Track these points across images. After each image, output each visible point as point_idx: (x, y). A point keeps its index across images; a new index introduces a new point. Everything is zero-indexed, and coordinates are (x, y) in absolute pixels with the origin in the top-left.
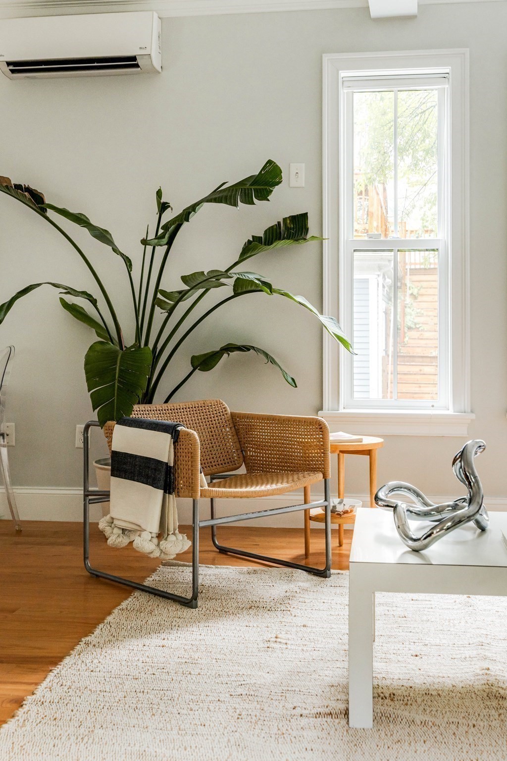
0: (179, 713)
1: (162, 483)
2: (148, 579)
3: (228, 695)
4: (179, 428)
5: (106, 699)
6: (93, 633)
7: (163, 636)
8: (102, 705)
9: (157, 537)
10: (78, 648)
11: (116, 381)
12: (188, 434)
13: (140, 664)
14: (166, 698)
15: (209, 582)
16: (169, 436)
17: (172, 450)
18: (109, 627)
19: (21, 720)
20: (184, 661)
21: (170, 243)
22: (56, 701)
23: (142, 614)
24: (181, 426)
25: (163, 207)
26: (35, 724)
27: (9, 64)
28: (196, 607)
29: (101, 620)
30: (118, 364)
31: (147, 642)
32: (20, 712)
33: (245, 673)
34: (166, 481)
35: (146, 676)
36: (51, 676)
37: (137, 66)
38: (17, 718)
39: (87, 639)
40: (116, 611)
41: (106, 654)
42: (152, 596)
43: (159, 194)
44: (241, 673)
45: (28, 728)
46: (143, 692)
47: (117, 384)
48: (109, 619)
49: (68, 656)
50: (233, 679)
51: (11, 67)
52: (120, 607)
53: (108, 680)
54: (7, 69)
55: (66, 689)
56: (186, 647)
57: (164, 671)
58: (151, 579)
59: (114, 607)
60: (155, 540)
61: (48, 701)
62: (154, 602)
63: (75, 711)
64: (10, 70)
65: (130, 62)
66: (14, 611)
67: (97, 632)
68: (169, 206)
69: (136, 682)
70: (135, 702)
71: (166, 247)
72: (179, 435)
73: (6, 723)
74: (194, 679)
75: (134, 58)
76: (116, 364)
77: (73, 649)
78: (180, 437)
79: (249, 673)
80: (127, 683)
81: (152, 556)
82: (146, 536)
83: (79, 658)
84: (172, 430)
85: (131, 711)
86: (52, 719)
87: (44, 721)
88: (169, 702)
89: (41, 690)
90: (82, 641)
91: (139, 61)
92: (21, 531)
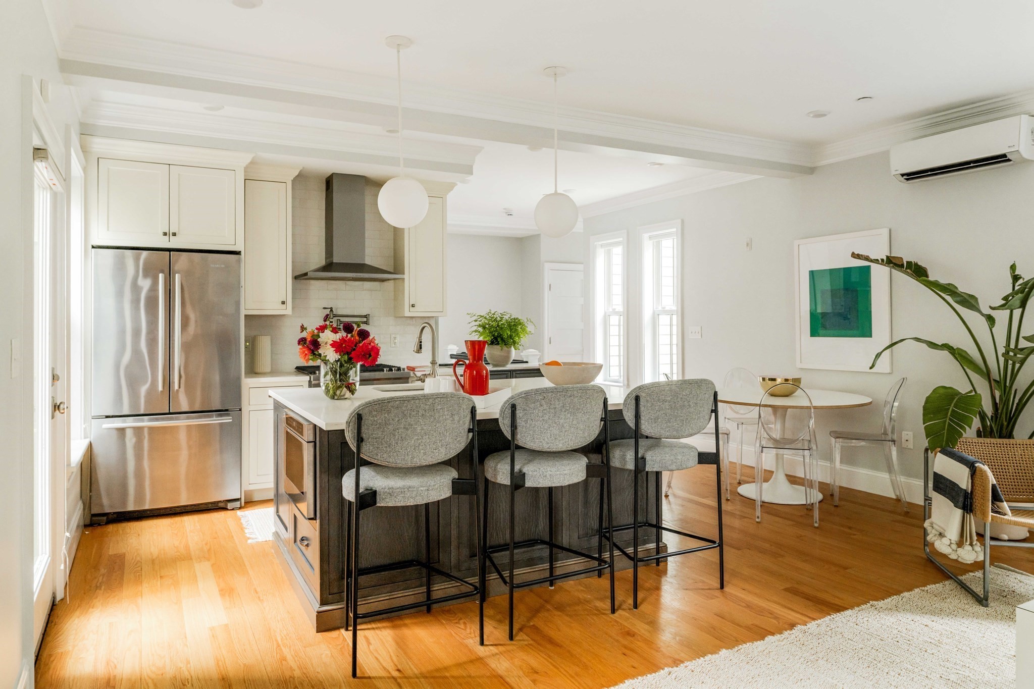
0: (887, 673)
1: (961, 504)
2: (970, 574)
3: (938, 676)
4: (977, 465)
5: (848, 645)
6: (884, 600)
7: (933, 618)
8: (841, 647)
9: (957, 544)
10: (863, 607)
11: (948, 418)
12: (981, 470)
13: (895, 632)
14: (889, 660)
15: (1022, 590)
16: (968, 469)
17: (970, 481)
18: (900, 599)
19: (783, 638)
20: (930, 640)
21: (1023, 305)
22: (814, 634)
23: (936, 598)
24: (980, 463)
25: (1016, 278)
26: (789, 642)
27: (903, 175)
28: (987, 606)
29: (898, 593)
30: (952, 405)
31: (917, 618)
32: (786, 633)
33: (971, 667)
34: (964, 503)
35: (892, 640)
36: (828, 618)
37: (1009, 160)
38: (782, 635)
39: (874, 602)
40: (917, 590)
41: (878, 617)
42: (959, 587)
43: (1013, 267)
44: (967, 665)
45: (783, 643)
46: (877, 650)
47: (948, 421)
48: (906, 594)
49: (852, 609)
50: (958, 667)
51: (905, 177)
52: (923, 588)
53: (862, 633)
54: (902, 179)
55: (829, 628)
56: (944, 632)
57: (909, 642)
58: (973, 574)
59: (917, 587)
60: (954, 546)
61: (809, 632)
62: (958, 591)
63: (821, 644)
64: (905, 179)
65: (1002, 158)
66: (846, 568)
67: (889, 600)
68: (1021, 278)
69: (879, 642)
70: (864, 654)
71: (1021, 310)
72: (975, 470)
73: (773, 636)
74: (925, 655)
75: (1004, 156)
76: (950, 405)
77: (858, 605)
78: (977, 471)
79: (975, 668)
80: (873, 640)
81: (950, 556)
82: (945, 541)
83: (857, 613)
84: (971, 466)
85: (856, 658)
86: (802, 644)
87: (795, 643)
88: (889, 663)
89: (812, 625)
90: (869, 603)
91: (1009, 157)
92: (908, 512)
